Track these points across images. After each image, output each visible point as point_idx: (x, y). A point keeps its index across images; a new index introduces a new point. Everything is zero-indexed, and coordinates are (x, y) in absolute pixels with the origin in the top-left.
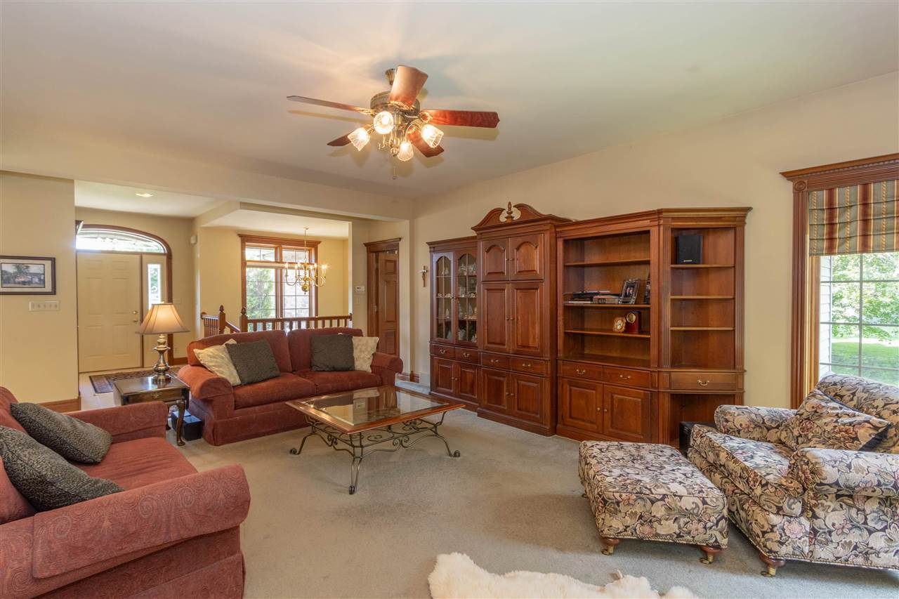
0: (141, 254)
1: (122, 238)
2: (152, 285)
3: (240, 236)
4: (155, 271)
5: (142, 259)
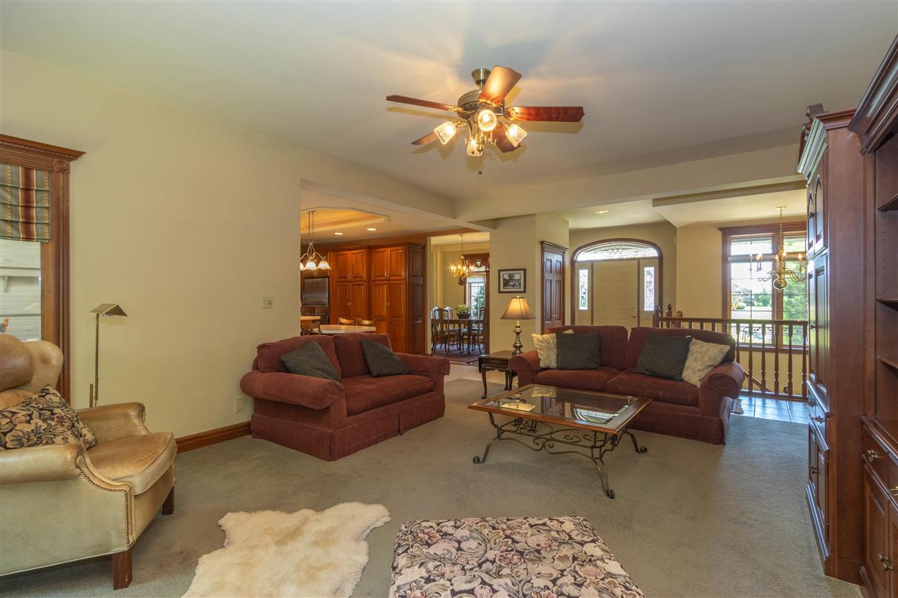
0: (639, 259)
1: (626, 247)
2: (647, 287)
3: (720, 229)
4: (649, 275)
5: (640, 263)
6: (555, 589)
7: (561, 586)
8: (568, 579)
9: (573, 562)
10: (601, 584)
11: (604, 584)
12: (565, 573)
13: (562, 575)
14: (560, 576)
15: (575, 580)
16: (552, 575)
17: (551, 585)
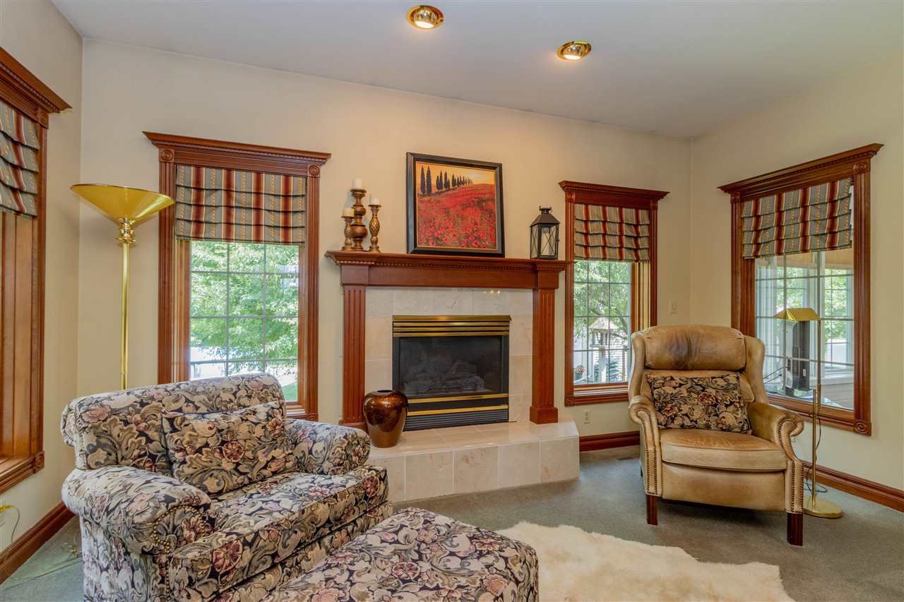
6: (345, 567)
7: (342, 571)
8: (342, 579)
9: (350, 597)
10: (310, 591)
11: (308, 593)
12: (349, 583)
13: (348, 580)
14: (351, 578)
15: (335, 582)
16: (357, 575)
17: (351, 568)
